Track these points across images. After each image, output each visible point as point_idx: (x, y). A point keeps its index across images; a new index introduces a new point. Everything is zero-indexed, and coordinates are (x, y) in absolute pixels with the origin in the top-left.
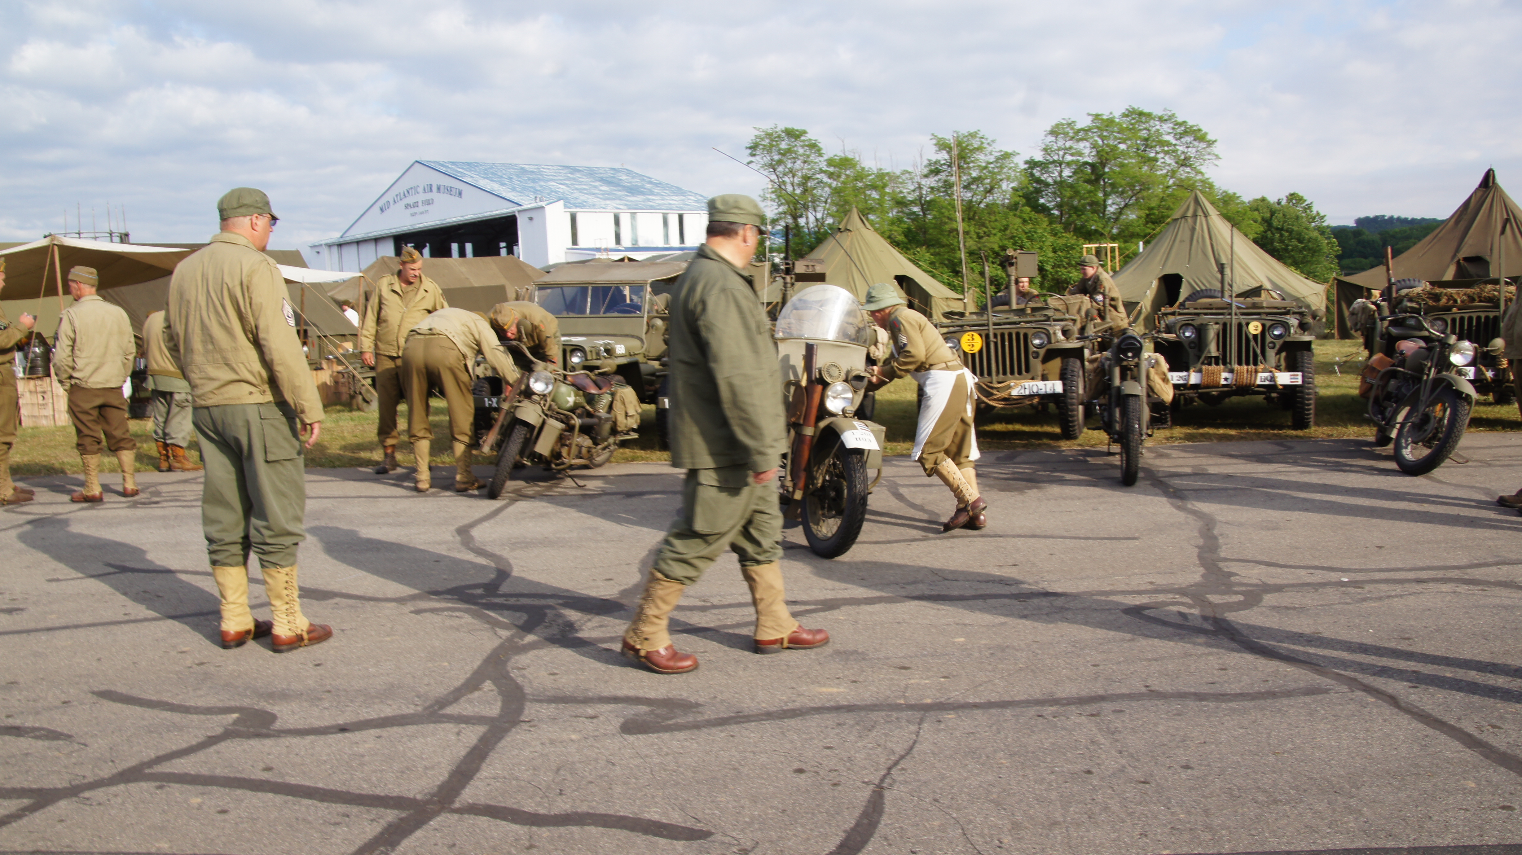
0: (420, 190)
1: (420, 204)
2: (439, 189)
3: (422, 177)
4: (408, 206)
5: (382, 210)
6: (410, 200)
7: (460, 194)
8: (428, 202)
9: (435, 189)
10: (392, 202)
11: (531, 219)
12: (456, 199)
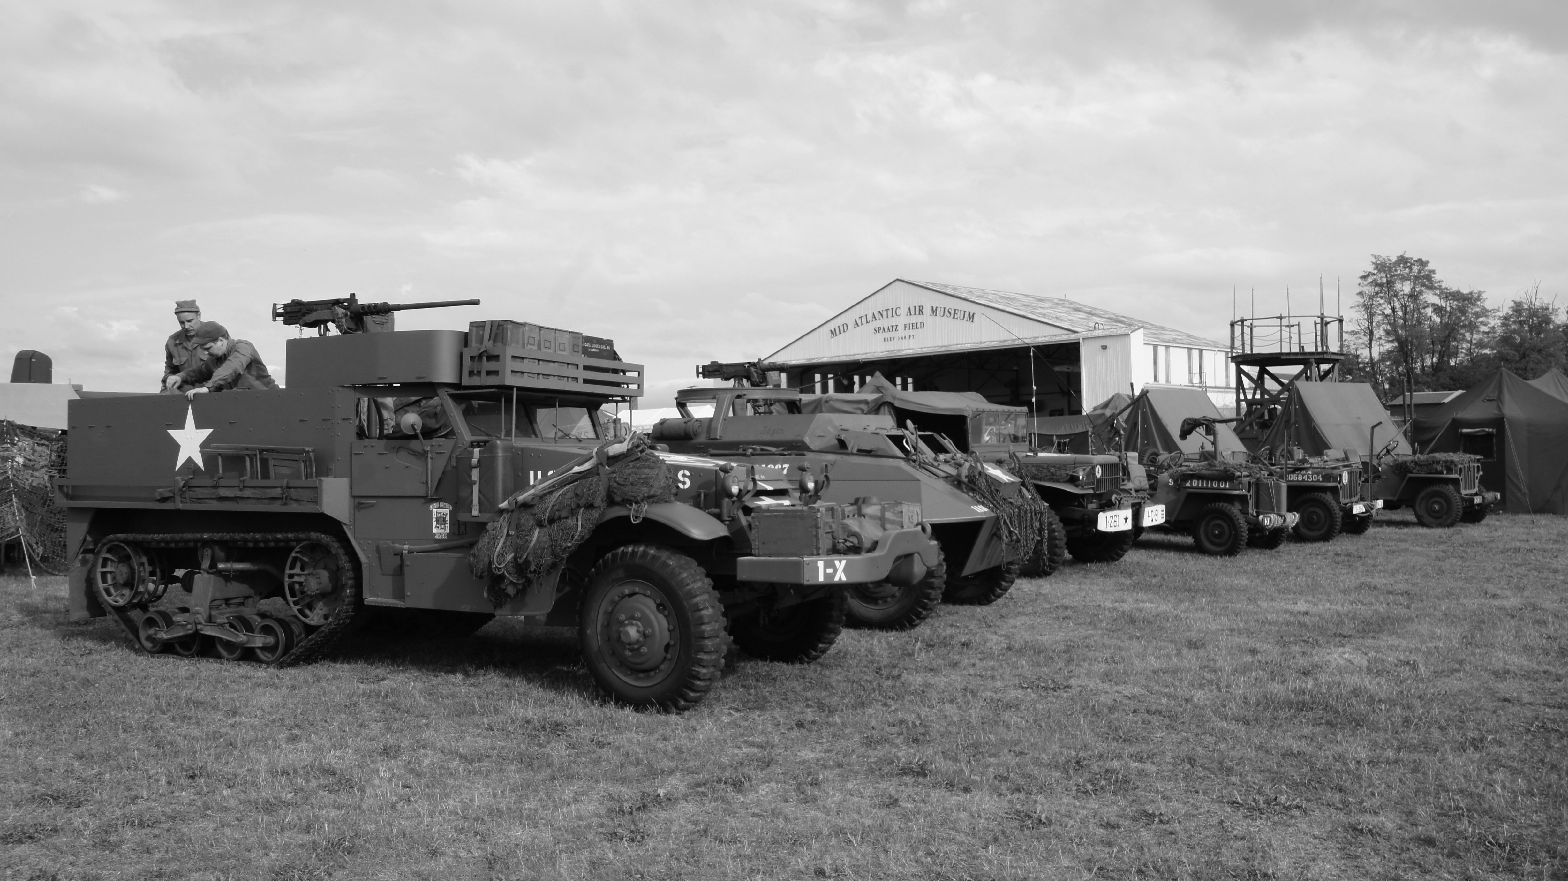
0: (903, 311)
1: (901, 328)
2: (934, 311)
3: (905, 298)
4: (878, 330)
5: (833, 333)
6: (884, 323)
7: (971, 317)
8: (914, 326)
9: (927, 310)
10: (851, 324)
11: (1104, 348)
12: (966, 324)
